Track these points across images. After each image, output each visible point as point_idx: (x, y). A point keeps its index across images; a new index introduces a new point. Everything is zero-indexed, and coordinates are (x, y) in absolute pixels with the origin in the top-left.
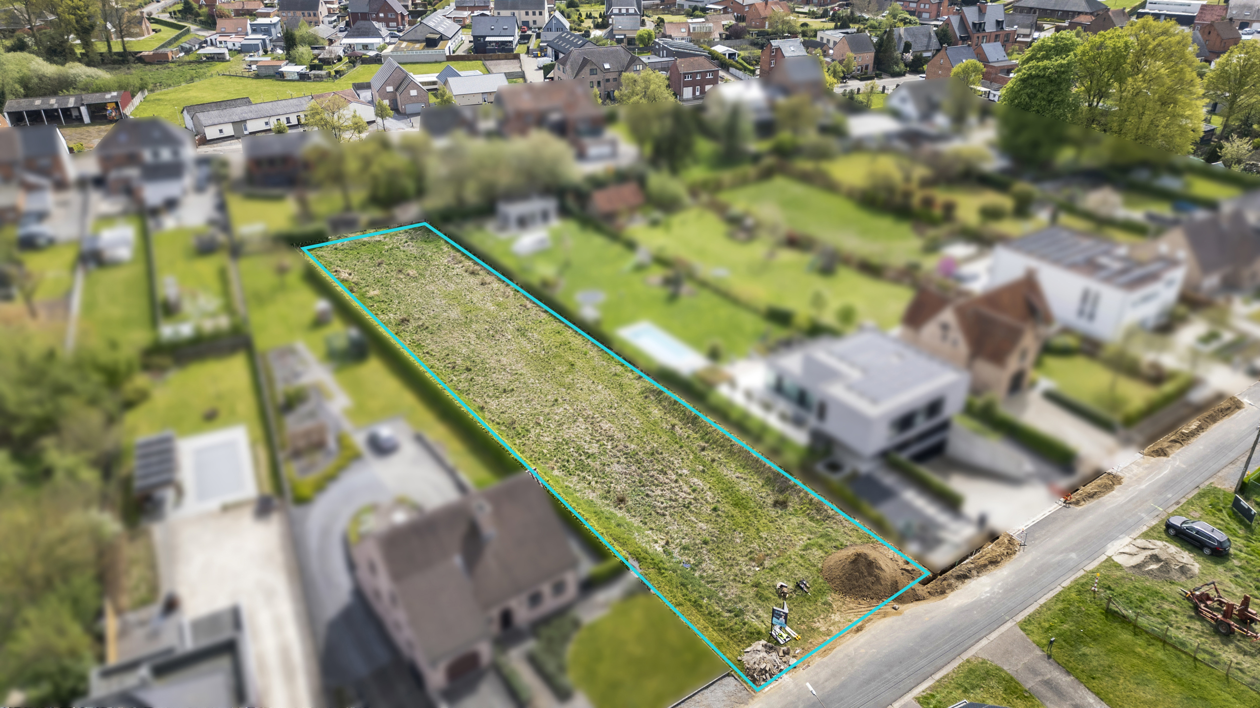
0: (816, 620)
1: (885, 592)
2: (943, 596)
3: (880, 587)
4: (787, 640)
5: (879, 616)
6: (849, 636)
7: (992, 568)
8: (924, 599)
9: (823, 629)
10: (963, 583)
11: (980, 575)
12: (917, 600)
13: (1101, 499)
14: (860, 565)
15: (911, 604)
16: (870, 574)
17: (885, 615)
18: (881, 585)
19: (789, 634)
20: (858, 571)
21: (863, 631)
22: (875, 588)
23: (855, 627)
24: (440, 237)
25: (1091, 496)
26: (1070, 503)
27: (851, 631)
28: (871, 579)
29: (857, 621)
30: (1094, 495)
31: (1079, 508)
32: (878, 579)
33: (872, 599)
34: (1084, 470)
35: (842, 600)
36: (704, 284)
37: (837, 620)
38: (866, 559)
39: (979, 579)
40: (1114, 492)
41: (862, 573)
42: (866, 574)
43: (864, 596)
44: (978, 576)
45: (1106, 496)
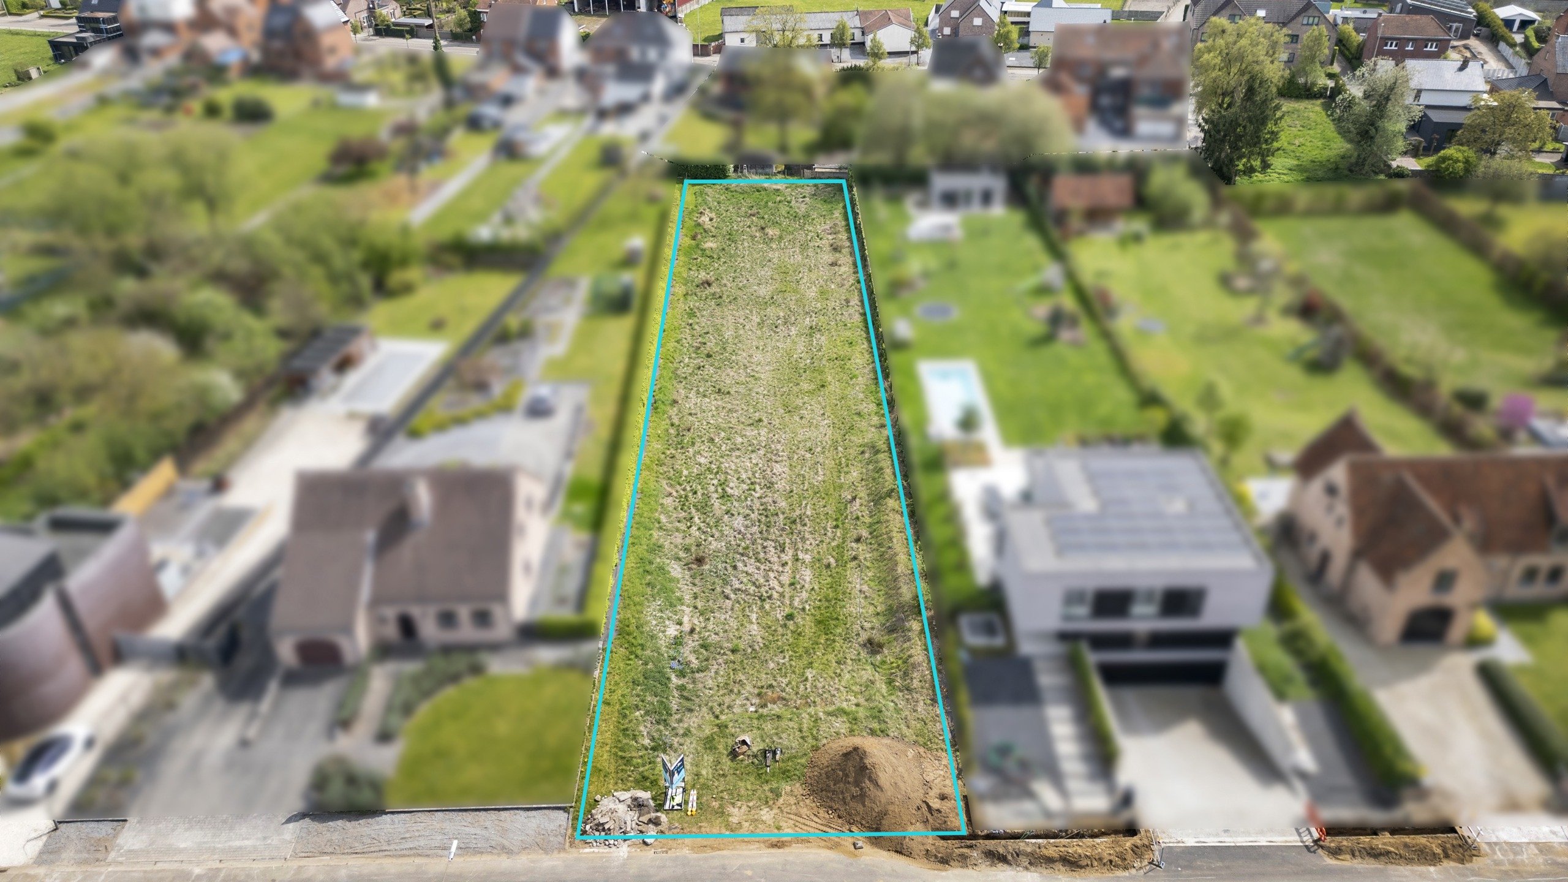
0: (739, 804)
1: (863, 818)
2: (940, 866)
3: (860, 808)
4: (676, 807)
5: (823, 844)
6: (757, 845)
7: (1063, 869)
8: (909, 855)
9: (734, 820)
10: (993, 865)
11: (1033, 869)
12: (897, 852)
13: (1391, 867)
14: (850, 764)
15: (885, 853)
16: (857, 783)
17: (835, 846)
18: (864, 806)
19: (686, 802)
20: (843, 770)
21: (781, 850)
22: (852, 804)
23: (774, 839)
24: (844, 200)
25: (1375, 854)
26: (1322, 847)
27: (764, 842)
28: (855, 791)
29: (788, 835)
30: (1381, 854)
31: (1330, 861)
32: (862, 797)
33: (840, 817)
34: (1414, 811)
35: (800, 798)
36: (1107, 336)
37: (764, 818)
38: (861, 759)
39: (1025, 873)
40: (1432, 869)
41: (847, 776)
42: (851, 780)
43: (831, 808)
44: (1026, 868)
45: (1409, 867)
